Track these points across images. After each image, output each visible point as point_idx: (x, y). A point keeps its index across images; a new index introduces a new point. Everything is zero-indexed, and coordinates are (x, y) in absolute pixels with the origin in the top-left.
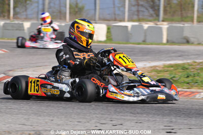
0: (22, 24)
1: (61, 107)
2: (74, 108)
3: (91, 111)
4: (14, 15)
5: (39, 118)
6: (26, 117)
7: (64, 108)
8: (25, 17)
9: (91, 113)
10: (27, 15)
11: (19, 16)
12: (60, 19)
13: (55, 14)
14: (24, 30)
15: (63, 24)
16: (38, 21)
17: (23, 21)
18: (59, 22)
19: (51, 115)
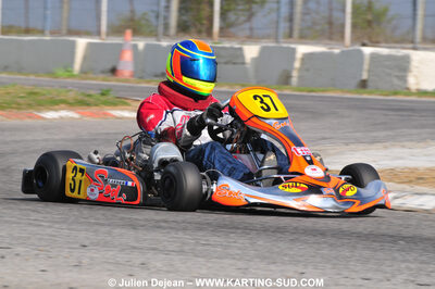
0: (241, 49)
1: (325, 243)
3: (396, 255)
4: (221, 29)
5: (273, 267)
7: (331, 245)
8: (247, 33)
9: (394, 259)
10: (251, 29)
11: (232, 30)
12: (330, 39)
13: (318, 28)
14: (244, 63)
15: (337, 51)
16: (277, 42)
17: (243, 42)
18: (325, 45)
19: (299, 261)
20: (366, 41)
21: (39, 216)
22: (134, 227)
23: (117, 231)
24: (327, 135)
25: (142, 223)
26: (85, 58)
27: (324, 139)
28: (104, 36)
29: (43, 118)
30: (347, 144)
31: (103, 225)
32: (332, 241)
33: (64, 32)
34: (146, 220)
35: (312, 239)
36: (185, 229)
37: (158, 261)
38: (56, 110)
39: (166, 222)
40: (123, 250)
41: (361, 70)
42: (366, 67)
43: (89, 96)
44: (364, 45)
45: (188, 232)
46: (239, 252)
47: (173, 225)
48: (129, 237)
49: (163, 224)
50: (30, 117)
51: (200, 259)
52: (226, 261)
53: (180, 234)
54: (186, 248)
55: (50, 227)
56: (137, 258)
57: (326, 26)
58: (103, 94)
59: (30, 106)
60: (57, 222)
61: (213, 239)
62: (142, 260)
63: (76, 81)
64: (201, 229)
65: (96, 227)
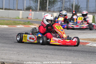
0: (53, 14)
6: (65, 57)
23: (39, 50)
25: (43, 48)
29: (17, 27)
30: (79, 33)
31: (35, 49)
32: (81, 52)
33: (16, 10)
36: (52, 50)
37: (49, 56)
38: (19, 25)
43: (26, 23)
47: (49, 49)
48: (42, 51)
49: (47, 49)
50: (14, 27)
55: (26, 49)
58: (28, 22)
59: (14, 24)
64: (55, 50)
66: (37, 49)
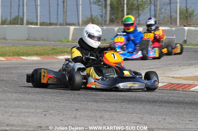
1: (173, 106)
2: (185, 108)
5: (153, 117)
6: (140, 116)
7: (175, 107)
10: (139, 21)
12: (171, 24)
13: (165, 19)
15: (174, 29)
18: (169, 26)
19: (163, 114)
20: (186, 25)
21: (59, 98)
22: (96, 102)
23: (90, 103)
24: (172, 63)
26: (73, 34)
27: (171, 64)
28: (80, 25)
29: (58, 59)
30: (180, 66)
31: (84, 101)
32: (176, 105)
33: (65, 24)
34: (101, 99)
35: (168, 105)
36: (117, 102)
37: (107, 115)
38: (63, 55)
39: (108, 99)
40: (92, 111)
41: (184, 36)
42: (186, 35)
44: (185, 26)
45: (118, 103)
46: (139, 111)
47: (112, 100)
48: (95, 106)
49: (107, 100)
50: (53, 58)
51: (124, 114)
52: (134, 115)
53: (115, 104)
54: (118, 110)
56: (98, 114)
57: (169, 19)
59: (53, 54)
60: (66, 100)
61: (128, 106)
62: (100, 115)
63: (70, 43)
64: (123, 102)
65: (81, 102)
66: (86, 101)
